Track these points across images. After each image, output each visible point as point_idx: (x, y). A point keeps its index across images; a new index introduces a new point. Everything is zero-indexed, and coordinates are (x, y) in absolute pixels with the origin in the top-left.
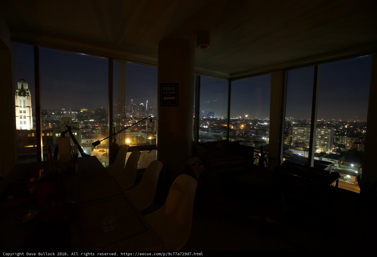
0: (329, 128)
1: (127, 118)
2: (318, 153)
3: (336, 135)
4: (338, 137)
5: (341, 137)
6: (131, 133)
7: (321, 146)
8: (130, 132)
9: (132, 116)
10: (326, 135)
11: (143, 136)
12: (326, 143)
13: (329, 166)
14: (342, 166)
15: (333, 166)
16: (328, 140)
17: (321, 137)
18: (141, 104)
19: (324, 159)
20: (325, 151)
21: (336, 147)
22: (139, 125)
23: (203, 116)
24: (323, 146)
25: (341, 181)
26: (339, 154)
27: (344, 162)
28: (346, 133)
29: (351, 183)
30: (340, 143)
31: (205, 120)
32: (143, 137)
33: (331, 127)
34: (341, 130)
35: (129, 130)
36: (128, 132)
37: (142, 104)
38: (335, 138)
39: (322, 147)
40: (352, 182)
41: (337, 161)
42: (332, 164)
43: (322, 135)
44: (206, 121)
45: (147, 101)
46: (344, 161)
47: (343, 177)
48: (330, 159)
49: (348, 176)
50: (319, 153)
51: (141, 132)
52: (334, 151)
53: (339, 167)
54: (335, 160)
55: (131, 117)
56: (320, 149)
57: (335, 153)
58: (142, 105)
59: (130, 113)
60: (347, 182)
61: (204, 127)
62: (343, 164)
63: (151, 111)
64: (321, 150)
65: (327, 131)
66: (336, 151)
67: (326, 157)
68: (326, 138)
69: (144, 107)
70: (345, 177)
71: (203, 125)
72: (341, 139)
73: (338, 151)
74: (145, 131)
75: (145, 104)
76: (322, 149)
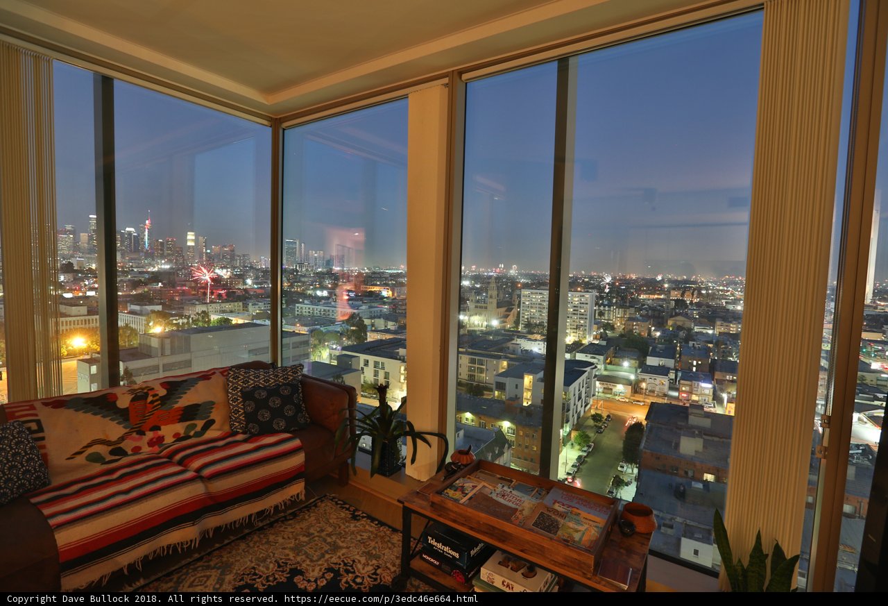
0: (588, 292)
1: (77, 272)
2: (568, 345)
3: (600, 306)
4: (602, 308)
5: (607, 308)
6: (90, 317)
7: (574, 329)
8: (86, 313)
9: (94, 266)
10: (582, 305)
11: (133, 326)
12: (582, 322)
13: (588, 369)
14: (609, 367)
15: (594, 370)
16: (586, 315)
17: (574, 310)
18: (128, 229)
19: (580, 357)
20: (581, 339)
21: (599, 329)
22: (120, 293)
23: (316, 265)
24: (577, 329)
25: (609, 398)
26: (604, 343)
27: (613, 359)
28: (614, 300)
29: (623, 400)
30: (606, 321)
31: (321, 276)
32: (132, 329)
33: (590, 288)
34: (608, 293)
35: (84, 310)
36: (79, 313)
37: (132, 229)
38: (597, 312)
39: (575, 331)
40: (627, 398)
41: (602, 358)
42: (593, 366)
43: (575, 307)
44: (323, 278)
45: (147, 222)
46: (614, 357)
47: (611, 389)
48: (590, 355)
49: (620, 388)
50: (570, 343)
51: (127, 313)
52: (595, 338)
53: (606, 369)
54: (597, 356)
55: (90, 269)
56: (572, 334)
57: (596, 342)
58: (130, 233)
59: (89, 256)
60: (617, 398)
61: (319, 293)
62: (610, 363)
63: (161, 250)
64: (574, 338)
65: (583, 296)
66: (599, 337)
67: (582, 352)
68: (583, 311)
69: (138, 240)
70: (614, 390)
71: (315, 289)
72: (606, 312)
73: (603, 337)
74: (141, 311)
75: (140, 232)
76: (575, 334)
